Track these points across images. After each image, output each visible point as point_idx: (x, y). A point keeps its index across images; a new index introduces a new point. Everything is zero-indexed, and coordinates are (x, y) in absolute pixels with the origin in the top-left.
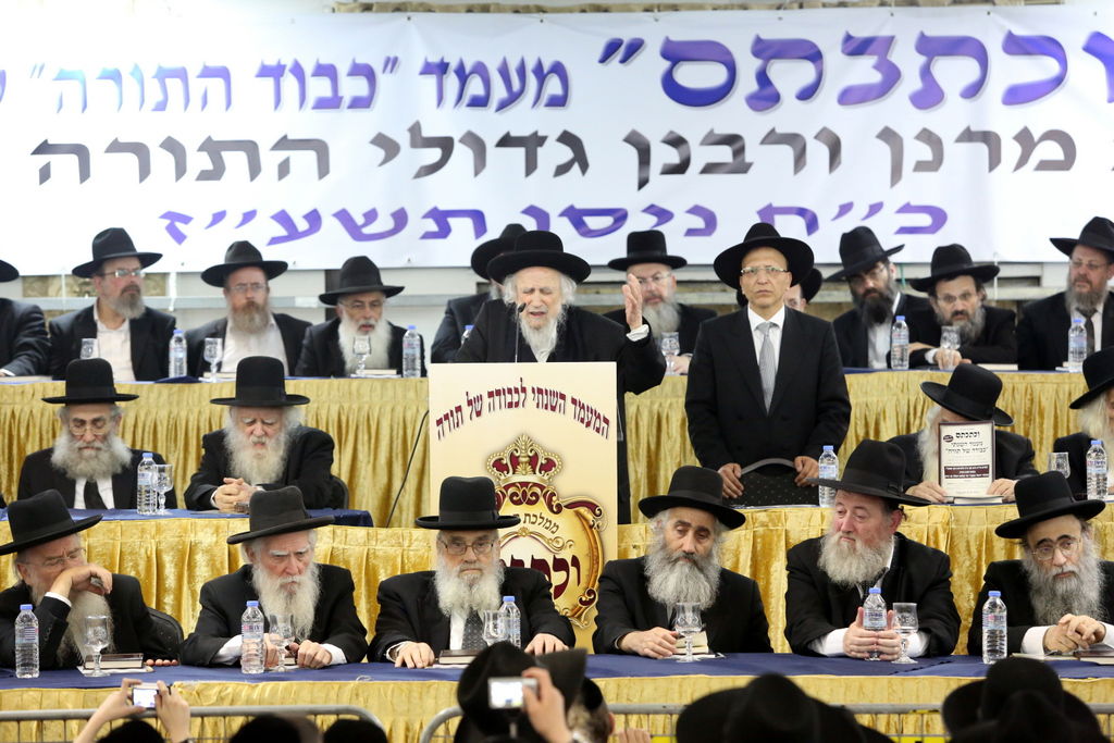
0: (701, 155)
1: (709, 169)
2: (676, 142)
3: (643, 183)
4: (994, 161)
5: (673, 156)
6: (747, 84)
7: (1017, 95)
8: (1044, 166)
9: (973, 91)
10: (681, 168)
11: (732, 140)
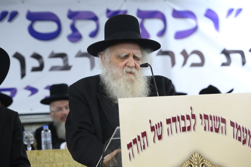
0: (49, 63)
1: (53, 69)
2: (37, 56)
3: (23, 75)
4: (173, 63)
5: (36, 63)
6: (67, 31)
7: (180, 35)
8: (193, 65)
9: (162, 33)
10: (40, 68)
11: (62, 56)
